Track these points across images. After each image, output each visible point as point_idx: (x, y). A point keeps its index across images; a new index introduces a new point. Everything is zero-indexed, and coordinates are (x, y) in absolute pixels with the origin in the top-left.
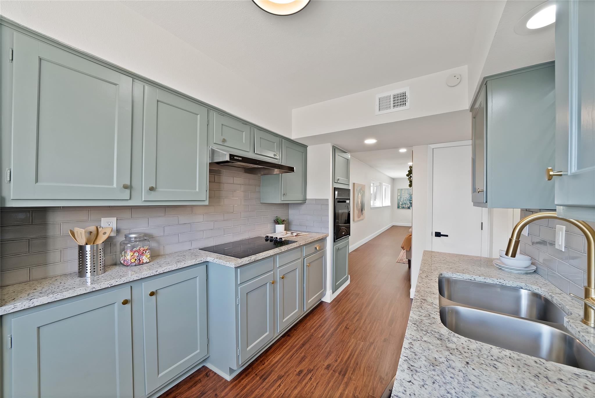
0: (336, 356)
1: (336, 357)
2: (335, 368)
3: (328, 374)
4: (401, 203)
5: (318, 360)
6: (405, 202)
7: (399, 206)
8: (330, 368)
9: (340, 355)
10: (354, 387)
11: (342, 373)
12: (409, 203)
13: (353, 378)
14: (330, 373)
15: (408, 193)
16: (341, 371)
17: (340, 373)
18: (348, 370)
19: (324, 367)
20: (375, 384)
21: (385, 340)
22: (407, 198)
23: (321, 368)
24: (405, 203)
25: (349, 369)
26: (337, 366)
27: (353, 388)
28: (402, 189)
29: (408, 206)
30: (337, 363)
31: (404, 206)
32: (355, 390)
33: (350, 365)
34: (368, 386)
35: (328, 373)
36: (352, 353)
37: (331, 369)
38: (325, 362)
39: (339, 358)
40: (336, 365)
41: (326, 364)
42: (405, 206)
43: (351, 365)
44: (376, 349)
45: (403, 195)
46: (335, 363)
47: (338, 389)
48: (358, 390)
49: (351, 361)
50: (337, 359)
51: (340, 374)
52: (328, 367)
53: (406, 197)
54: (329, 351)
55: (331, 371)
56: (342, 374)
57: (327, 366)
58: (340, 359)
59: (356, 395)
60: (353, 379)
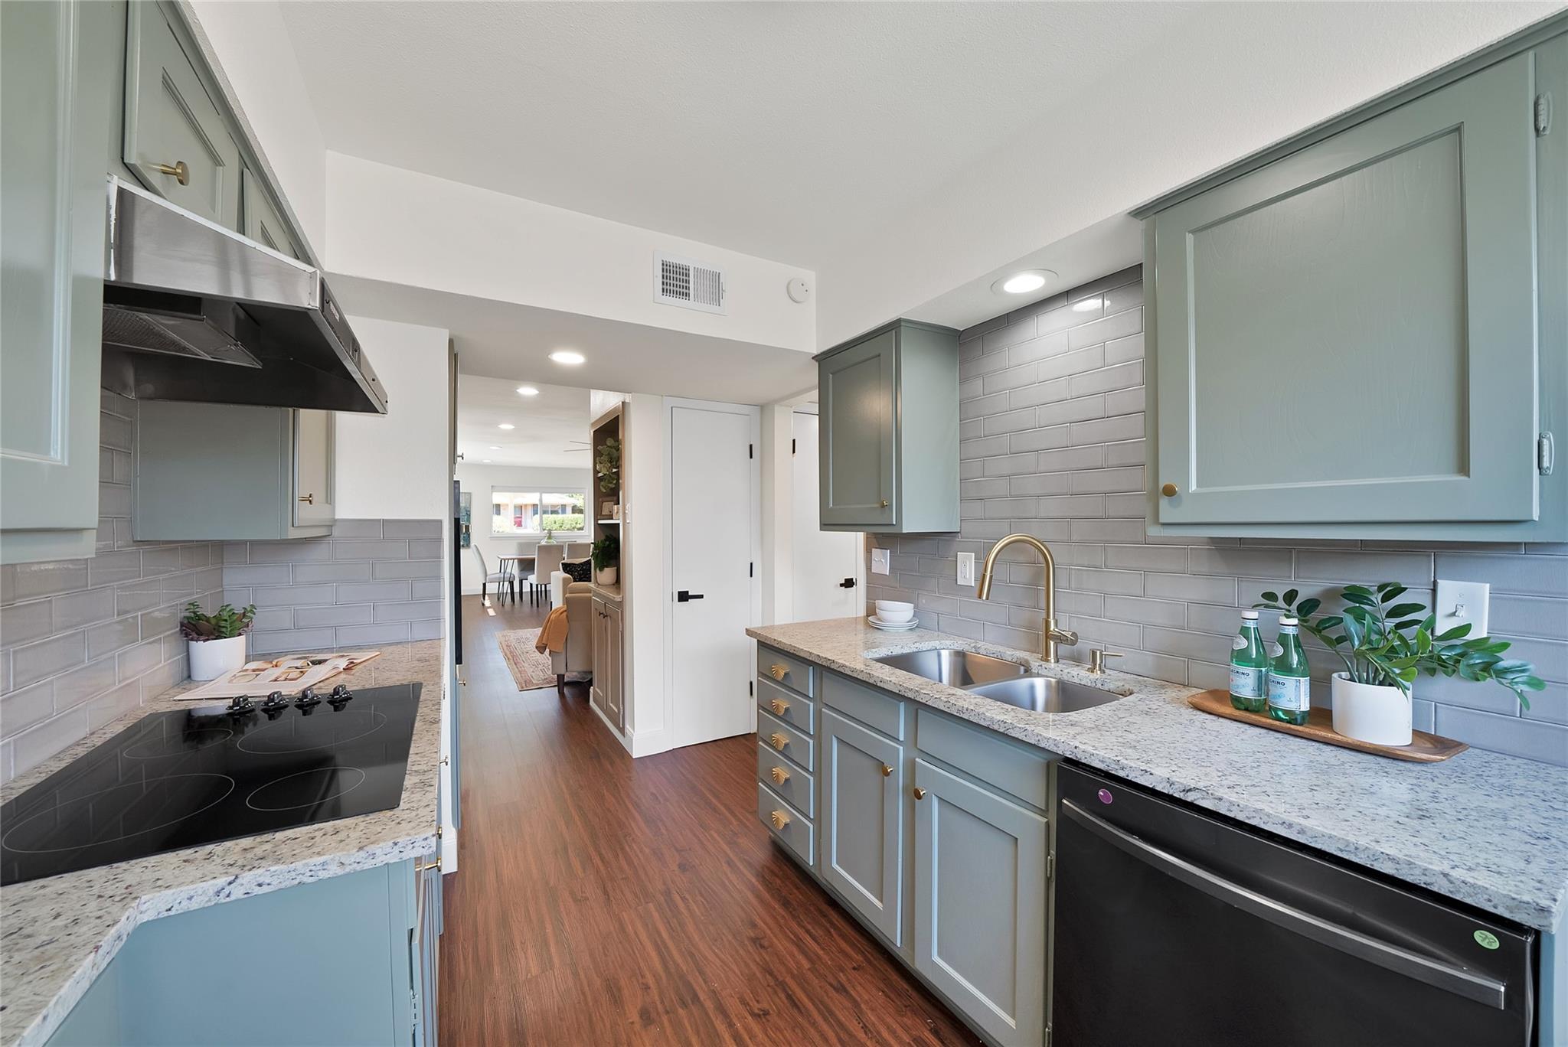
0: (633, 979)
1: (638, 981)
2: (662, 1002)
3: (665, 1032)
5: (604, 1026)
8: (654, 1015)
9: (639, 968)
10: (738, 1001)
11: (689, 999)
13: (716, 987)
14: (666, 1023)
16: (681, 1000)
17: (684, 1003)
18: (688, 981)
19: (637, 1027)
20: (758, 960)
21: (683, 867)
23: (634, 1036)
25: (690, 978)
26: (661, 994)
27: (739, 1004)
30: (654, 991)
32: (744, 1004)
33: (683, 971)
34: (755, 974)
35: (663, 1028)
36: (656, 941)
37: (658, 1013)
38: (625, 1014)
39: (643, 977)
40: (657, 998)
41: (634, 1016)
43: (684, 969)
44: (688, 896)
46: (648, 994)
47: (718, 1034)
48: (749, 996)
49: (674, 961)
50: (643, 983)
51: (684, 1005)
52: (647, 1017)
54: (605, 983)
55: (665, 1019)
56: (690, 1002)
57: (641, 1017)
58: (648, 975)
59: (756, 1011)
60: (719, 989)
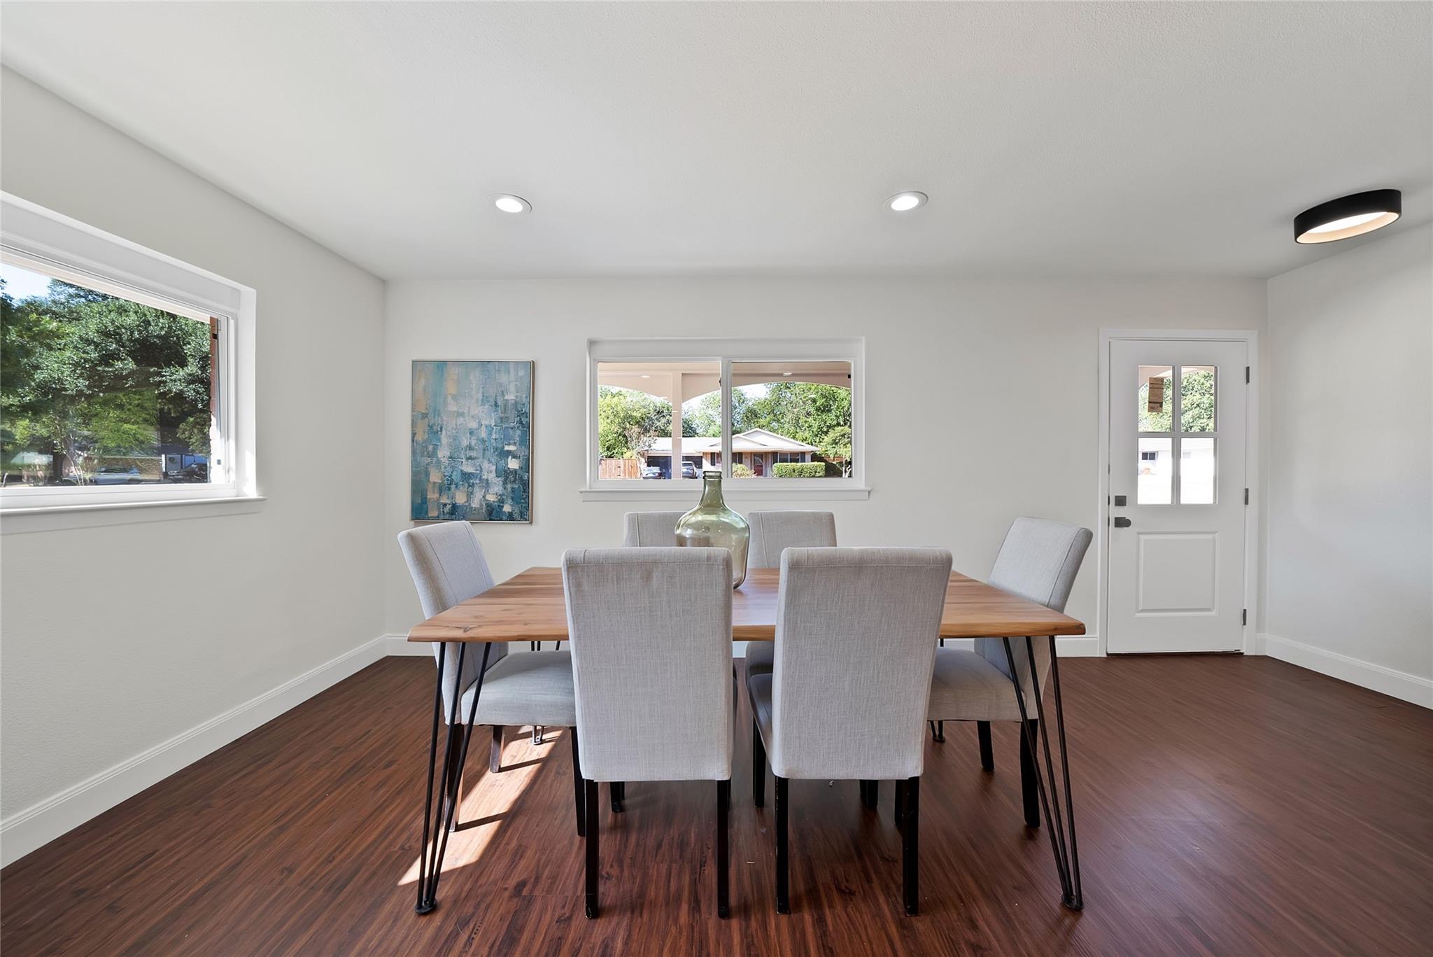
4: (435, 477)
6: (468, 468)
7: (424, 500)
12: (492, 477)
15: (485, 399)
22: (483, 435)
24: (466, 476)
28: (441, 365)
29: (491, 498)
31: (460, 499)
42: (470, 495)
45: (453, 407)
53: (474, 425)
